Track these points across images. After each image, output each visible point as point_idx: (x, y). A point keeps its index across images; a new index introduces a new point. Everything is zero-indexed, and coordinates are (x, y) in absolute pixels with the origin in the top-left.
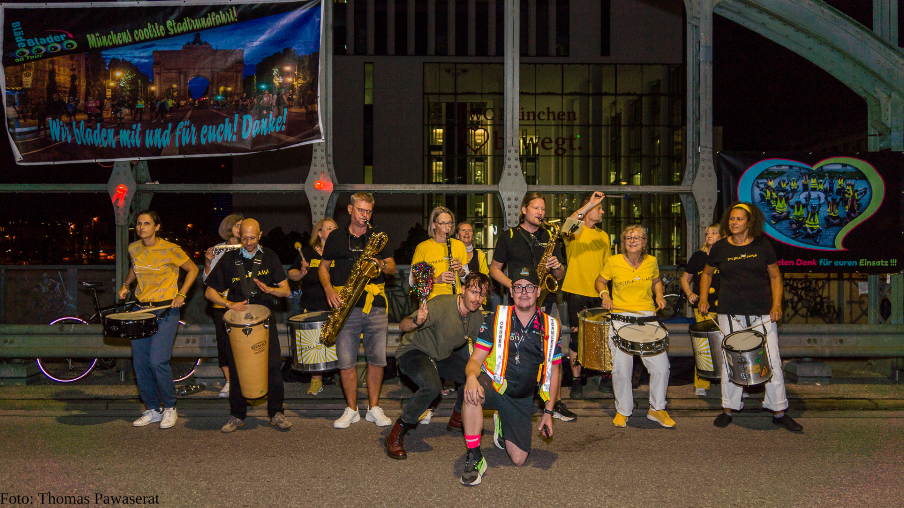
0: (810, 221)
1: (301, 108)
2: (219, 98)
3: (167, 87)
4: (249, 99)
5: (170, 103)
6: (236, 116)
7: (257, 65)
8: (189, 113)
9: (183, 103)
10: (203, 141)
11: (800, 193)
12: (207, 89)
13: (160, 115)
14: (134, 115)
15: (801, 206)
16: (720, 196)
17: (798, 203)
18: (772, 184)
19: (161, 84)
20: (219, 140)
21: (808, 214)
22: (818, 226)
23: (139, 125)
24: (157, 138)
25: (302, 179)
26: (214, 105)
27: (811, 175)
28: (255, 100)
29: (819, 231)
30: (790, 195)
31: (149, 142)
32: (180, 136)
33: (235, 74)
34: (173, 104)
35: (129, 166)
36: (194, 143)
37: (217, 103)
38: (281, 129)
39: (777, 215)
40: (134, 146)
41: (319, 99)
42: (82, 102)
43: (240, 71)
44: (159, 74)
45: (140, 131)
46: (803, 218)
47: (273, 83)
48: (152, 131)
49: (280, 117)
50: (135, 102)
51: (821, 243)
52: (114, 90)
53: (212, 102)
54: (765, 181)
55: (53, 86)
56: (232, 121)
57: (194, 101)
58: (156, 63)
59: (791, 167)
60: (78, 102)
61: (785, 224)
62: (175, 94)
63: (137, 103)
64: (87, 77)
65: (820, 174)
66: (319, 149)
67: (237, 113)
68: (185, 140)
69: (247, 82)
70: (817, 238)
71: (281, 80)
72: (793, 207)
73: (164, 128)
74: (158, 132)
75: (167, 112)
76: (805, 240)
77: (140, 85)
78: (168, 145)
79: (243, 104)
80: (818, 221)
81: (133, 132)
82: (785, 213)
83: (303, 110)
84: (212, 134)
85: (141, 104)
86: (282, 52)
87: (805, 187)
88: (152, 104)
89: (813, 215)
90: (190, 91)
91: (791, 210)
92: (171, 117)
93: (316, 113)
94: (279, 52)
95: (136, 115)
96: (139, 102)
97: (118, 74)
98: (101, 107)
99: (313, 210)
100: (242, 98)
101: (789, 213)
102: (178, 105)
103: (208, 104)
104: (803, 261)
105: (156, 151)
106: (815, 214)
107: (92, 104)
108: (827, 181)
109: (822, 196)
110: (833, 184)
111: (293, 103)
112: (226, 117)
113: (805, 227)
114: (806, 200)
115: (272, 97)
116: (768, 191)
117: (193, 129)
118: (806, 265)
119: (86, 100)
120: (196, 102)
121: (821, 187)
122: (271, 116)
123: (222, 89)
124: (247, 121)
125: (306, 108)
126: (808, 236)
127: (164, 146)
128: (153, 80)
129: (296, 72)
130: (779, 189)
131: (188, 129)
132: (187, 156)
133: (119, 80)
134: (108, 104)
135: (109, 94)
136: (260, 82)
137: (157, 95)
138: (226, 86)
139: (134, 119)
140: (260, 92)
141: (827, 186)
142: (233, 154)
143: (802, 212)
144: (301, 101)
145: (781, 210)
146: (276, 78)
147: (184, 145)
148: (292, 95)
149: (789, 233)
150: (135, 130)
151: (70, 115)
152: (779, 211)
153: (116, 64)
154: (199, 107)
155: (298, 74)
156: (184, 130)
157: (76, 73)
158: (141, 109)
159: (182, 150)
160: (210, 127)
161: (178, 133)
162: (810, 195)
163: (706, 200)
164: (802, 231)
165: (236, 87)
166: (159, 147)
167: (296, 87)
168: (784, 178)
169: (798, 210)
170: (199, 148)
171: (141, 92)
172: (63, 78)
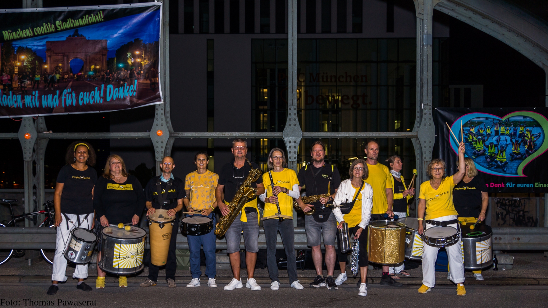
0: (500, 156)
1: (147, 80)
2: (91, 73)
3: (56, 65)
4: (111, 74)
5: (58, 76)
6: (103, 86)
7: (116, 51)
8: (71, 83)
9: (66, 76)
10: (81, 103)
11: (493, 137)
12: (83, 67)
13: (50, 85)
14: (33, 85)
15: (493, 145)
16: (437, 139)
17: (491, 144)
18: (473, 130)
19: (51, 64)
20: (92, 102)
21: (498, 152)
22: (505, 160)
23: (37, 92)
24: (50, 101)
25: (148, 129)
26: (87, 78)
27: (501, 124)
28: (116, 75)
29: (506, 163)
30: (486, 138)
31: (44, 104)
32: (65, 100)
33: (102, 57)
34: (60, 77)
35: (32, 121)
36: (74, 104)
37: (90, 76)
38: (133, 94)
39: (477, 152)
40: (34, 106)
41: (159, 74)
43: (105, 55)
44: (50, 57)
45: (38, 96)
46: (495, 154)
47: (128, 63)
48: (46, 96)
49: (132, 86)
51: (508, 172)
52: (20, 68)
53: (86, 76)
54: (468, 128)
56: (100, 89)
57: (74, 75)
58: (48, 50)
59: (487, 118)
61: (482, 158)
62: (61, 70)
63: (35, 77)
64: (2, 59)
65: (507, 124)
66: (160, 108)
67: (103, 84)
68: (69, 102)
69: (110, 62)
70: (505, 168)
71: (133, 61)
72: (488, 147)
73: (54, 94)
74: (50, 96)
75: (55, 83)
76: (495, 170)
77: (37, 64)
78: (57, 105)
79: (107, 77)
80: (505, 156)
81: (33, 97)
82: (482, 151)
83: (148, 82)
84: (86, 98)
85: (38, 78)
86: (133, 42)
87: (497, 133)
88: (45, 78)
89: (502, 152)
90: (71, 69)
91: (487, 149)
92: (58, 86)
93: (158, 84)
94: (132, 42)
95: (34, 85)
96: (36, 76)
98: (11, 80)
99: (156, 150)
100: (106, 73)
101: (485, 151)
102: (62, 78)
103: (84, 77)
104: (495, 184)
105: (49, 110)
106: (503, 151)
108: (512, 129)
109: (509, 138)
110: (516, 130)
111: (141, 76)
112: (96, 87)
113: (496, 161)
114: (497, 142)
115: (127, 72)
116: (470, 135)
117: (74, 95)
118: (497, 186)
120: (75, 76)
121: (508, 132)
122: (126, 85)
123: (93, 67)
124: (110, 89)
125: (151, 80)
126: (498, 167)
127: (55, 106)
128: (46, 61)
129: (143, 55)
130: (478, 134)
131: (70, 95)
132: (70, 113)
133: (22, 61)
135: (16, 70)
136: (118, 62)
137: (49, 71)
138: (96, 65)
139: (33, 88)
140: (119, 69)
141: (512, 131)
142: (101, 112)
143: (494, 150)
144: (147, 75)
145: (480, 149)
146: (129, 59)
147: (68, 105)
148: (140, 71)
149: (485, 165)
150: (34, 95)
152: (478, 149)
153: (21, 50)
154: (77, 80)
155: (145, 57)
156: (67, 95)
158: (38, 81)
159: (67, 109)
160: (85, 93)
161: (63, 97)
162: (500, 138)
163: (427, 142)
164: (494, 163)
165: (102, 66)
166: (52, 107)
167: (143, 65)
168: (482, 126)
169: (491, 149)
170: (78, 108)
171: (38, 69)
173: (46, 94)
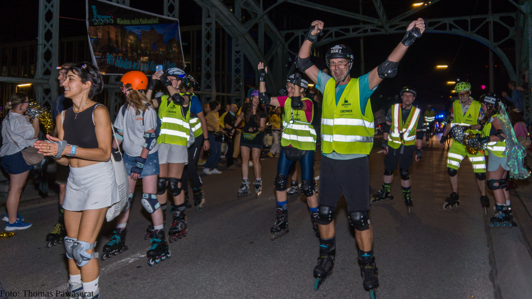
7: (168, 42)
9: (151, 53)
31: (142, 69)
34: (149, 53)
47: (173, 50)
50: (137, 51)
52: (131, 44)
53: (159, 54)
55: (110, 40)
60: (119, 47)
67: (165, 60)
79: (167, 57)
88: (143, 52)
98: (127, 51)
107: (124, 49)
119: (122, 47)
123: (160, 49)
127: (146, 71)
134: (129, 50)
136: (170, 49)
137: (144, 48)
139: (138, 58)
151: (117, 53)
153: (131, 33)
157: (117, 34)
171: (139, 46)
172: (113, 36)
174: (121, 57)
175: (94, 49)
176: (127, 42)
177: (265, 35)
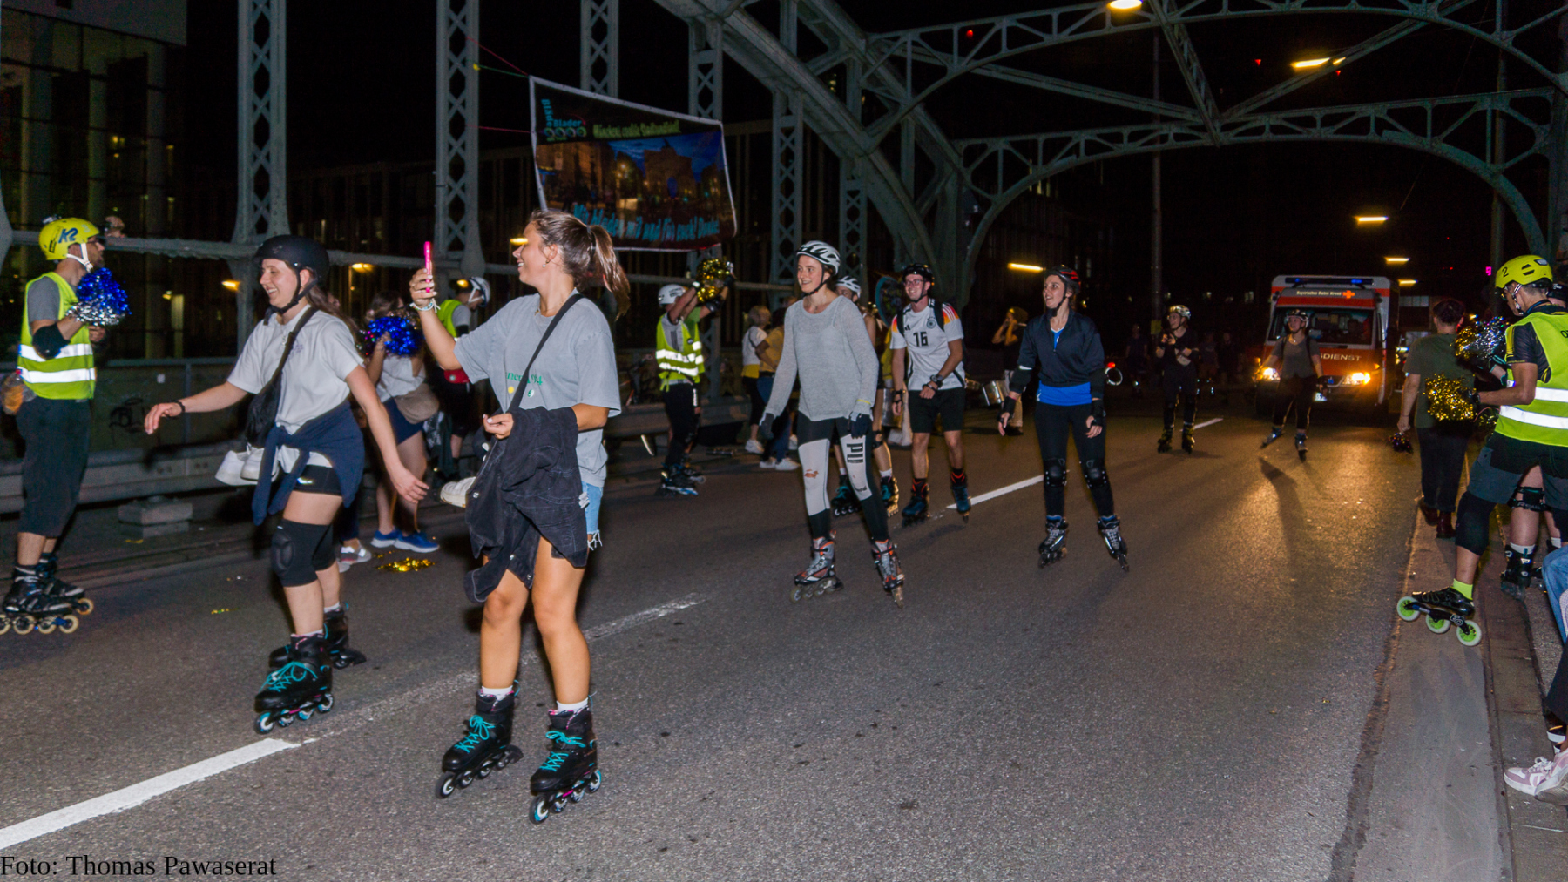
2: (686, 201)
3: (655, 184)
4: (701, 203)
5: (658, 198)
6: (696, 219)
7: (701, 174)
8: (670, 212)
9: (665, 200)
10: (678, 238)
13: (652, 211)
19: (650, 182)
23: (642, 218)
24: (652, 232)
26: (684, 207)
28: (703, 206)
31: (646, 234)
32: (666, 232)
34: (659, 201)
36: (673, 239)
37: (684, 203)
42: (601, 190)
43: (693, 178)
44: (649, 172)
45: (642, 224)
48: (648, 225)
49: (716, 222)
52: (621, 182)
53: (682, 203)
55: (579, 173)
56: (694, 223)
58: (647, 162)
60: (597, 189)
62: (659, 192)
64: (603, 166)
67: (696, 217)
68: (669, 235)
69: (698, 189)
71: (714, 190)
73: (656, 223)
74: (652, 226)
75: (656, 207)
77: (636, 180)
78: (658, 239)
79: (698, 208)
85: (640, 197)
90: (668, 190)
92: (659, 213)
96: (638, 194)
97: (623, 166)
98: (614, 196)
102: (662, 201)
103: (680, 206)
105: (647, 244)
107: (608, 194)
112: (690, 218)
117: (673, 227)
119: (603, 188)
120: (673, 201)
122: (712, 220)
123: (686, 191)
124: (701, 223)
128: (645, 177)
131: (670, 225)
133: (623, 173)
134: (618, 195)
135: (618, 184)
137: (649, 189)
140: (706, 199)
151: (593, 203)
153: (623, 157)
156: (668, 226)
157: (594, 160)
158: (640, 202)
160: (682, 226)
161: (664, 229)
165: (694, 193)
166: (651, 240)
170: (675, 244)
171: (639, 185)
172: (585, 164)
173: (650, 222)
174: (602, 212)
175: (546, 193)
176: (614, 178)
177: (918, 149)
